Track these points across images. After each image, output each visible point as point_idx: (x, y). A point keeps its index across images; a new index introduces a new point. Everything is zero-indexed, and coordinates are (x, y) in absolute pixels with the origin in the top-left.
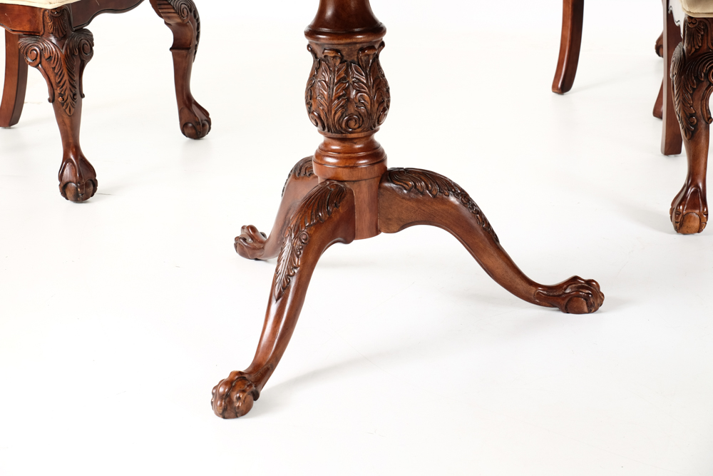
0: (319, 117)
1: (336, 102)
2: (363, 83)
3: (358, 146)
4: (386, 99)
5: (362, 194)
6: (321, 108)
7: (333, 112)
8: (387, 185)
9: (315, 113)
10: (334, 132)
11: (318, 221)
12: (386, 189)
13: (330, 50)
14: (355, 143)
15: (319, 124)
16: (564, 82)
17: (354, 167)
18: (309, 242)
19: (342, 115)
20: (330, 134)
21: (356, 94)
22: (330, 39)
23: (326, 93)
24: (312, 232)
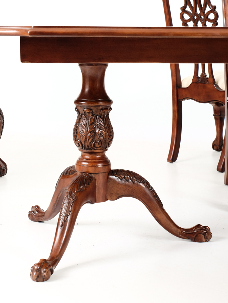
0: (81, 142)
1: (89, 134)
2: (102, 125)
3: (98, 157)
4: (112, 135)
5: (100, 180)
6: (82, 137)
7: (88, 139)
8: (111, 177)
9: (79, 140)
10: (88, 150)
11: (80, 190)
12: (111, 179)
13: (87, 109)
14: (97, 155)
15: (80, 145)
16: (173, 157)
17: (96, 167)
18: (77, 199)
19: (92, 141)
20: (85, 151)
21: (99, 131)
22: (87, 104)
23: (84, 130)
24: (78, 195)
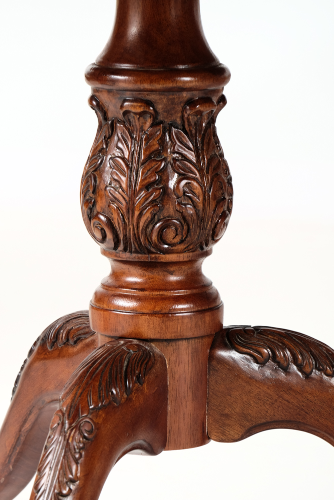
0: (110, 223)
1: (143, 193)
2: (190, 162)
3: (173, 278)
4: (227, 198)
6: (114, 206)
7: (137, 213)
8: (224, 354)
9: (102, 218)
10: (136, 252)
11: (110, 403)
12: (222, 361)
13: (135, 100)
14: (172, 273)
15: (109, 236)
17: (167, 315)
18: (96, 437)
19: (153, 218)
20: (126, 256)
21: (178, 182)
22: (136, 82)
23: (124, 179)
24: (100, 421)
